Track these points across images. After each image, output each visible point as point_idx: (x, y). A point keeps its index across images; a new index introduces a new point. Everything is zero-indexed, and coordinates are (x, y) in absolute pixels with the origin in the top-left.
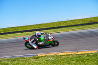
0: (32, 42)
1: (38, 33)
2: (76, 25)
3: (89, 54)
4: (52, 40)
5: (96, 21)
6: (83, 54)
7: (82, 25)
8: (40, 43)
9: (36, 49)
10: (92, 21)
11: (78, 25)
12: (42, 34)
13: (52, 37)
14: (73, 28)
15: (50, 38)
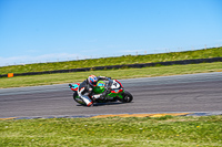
4: (117, 91)
8: (96, 96)
9: (89, 106)
12: (101, 79)
13: (118, 86)
15: (113, 87)
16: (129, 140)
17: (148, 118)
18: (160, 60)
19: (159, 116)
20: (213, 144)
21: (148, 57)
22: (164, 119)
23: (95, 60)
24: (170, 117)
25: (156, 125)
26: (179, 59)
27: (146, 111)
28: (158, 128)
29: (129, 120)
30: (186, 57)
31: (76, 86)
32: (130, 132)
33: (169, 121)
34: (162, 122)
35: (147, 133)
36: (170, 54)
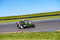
0: (20, 25)
9: (22, 29)
13: (31, 23)
16: (11, 39)
17: (17, 33)
18: (21, 17)
19: (20, 32)
20: (33, 39)
21: (18, 16)
22: (21, 33)
23: (3, 17)
24: (23, 33)
25: (19, 35)
26: (26, 17)
27: (16, 31)
28: (19, 36)
29: (11, 34)
30: (28, 16)
31: (18, 23)
32: (12, 37)
33: (22, 34)
34: (20, 34)
35: (16, 37)
36: (24, 16)
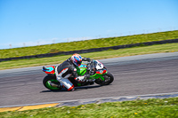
0: (63, 76)
1: (77, 56)
2: (26, 58)
3: (40, 110)
4: (101, 72)
5: (61, 50)
6: (31, 111)
7: (37, 56)
10: (54, 50)
11: (30, 57)
13: (102, 66)
14: (20, 62)
15: (98, 67)
